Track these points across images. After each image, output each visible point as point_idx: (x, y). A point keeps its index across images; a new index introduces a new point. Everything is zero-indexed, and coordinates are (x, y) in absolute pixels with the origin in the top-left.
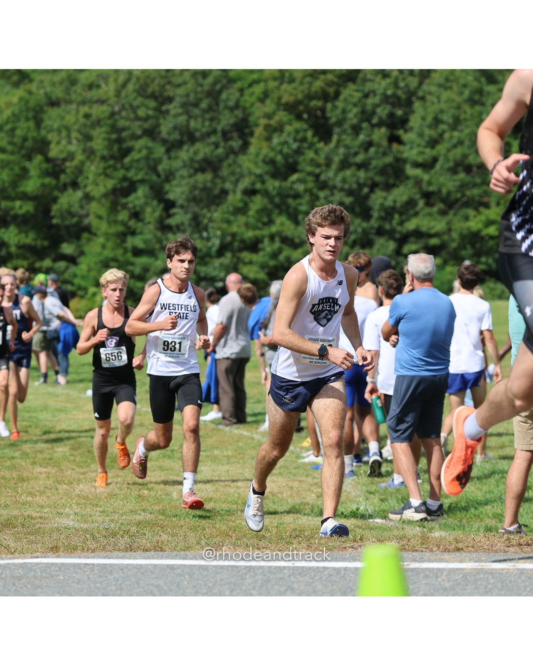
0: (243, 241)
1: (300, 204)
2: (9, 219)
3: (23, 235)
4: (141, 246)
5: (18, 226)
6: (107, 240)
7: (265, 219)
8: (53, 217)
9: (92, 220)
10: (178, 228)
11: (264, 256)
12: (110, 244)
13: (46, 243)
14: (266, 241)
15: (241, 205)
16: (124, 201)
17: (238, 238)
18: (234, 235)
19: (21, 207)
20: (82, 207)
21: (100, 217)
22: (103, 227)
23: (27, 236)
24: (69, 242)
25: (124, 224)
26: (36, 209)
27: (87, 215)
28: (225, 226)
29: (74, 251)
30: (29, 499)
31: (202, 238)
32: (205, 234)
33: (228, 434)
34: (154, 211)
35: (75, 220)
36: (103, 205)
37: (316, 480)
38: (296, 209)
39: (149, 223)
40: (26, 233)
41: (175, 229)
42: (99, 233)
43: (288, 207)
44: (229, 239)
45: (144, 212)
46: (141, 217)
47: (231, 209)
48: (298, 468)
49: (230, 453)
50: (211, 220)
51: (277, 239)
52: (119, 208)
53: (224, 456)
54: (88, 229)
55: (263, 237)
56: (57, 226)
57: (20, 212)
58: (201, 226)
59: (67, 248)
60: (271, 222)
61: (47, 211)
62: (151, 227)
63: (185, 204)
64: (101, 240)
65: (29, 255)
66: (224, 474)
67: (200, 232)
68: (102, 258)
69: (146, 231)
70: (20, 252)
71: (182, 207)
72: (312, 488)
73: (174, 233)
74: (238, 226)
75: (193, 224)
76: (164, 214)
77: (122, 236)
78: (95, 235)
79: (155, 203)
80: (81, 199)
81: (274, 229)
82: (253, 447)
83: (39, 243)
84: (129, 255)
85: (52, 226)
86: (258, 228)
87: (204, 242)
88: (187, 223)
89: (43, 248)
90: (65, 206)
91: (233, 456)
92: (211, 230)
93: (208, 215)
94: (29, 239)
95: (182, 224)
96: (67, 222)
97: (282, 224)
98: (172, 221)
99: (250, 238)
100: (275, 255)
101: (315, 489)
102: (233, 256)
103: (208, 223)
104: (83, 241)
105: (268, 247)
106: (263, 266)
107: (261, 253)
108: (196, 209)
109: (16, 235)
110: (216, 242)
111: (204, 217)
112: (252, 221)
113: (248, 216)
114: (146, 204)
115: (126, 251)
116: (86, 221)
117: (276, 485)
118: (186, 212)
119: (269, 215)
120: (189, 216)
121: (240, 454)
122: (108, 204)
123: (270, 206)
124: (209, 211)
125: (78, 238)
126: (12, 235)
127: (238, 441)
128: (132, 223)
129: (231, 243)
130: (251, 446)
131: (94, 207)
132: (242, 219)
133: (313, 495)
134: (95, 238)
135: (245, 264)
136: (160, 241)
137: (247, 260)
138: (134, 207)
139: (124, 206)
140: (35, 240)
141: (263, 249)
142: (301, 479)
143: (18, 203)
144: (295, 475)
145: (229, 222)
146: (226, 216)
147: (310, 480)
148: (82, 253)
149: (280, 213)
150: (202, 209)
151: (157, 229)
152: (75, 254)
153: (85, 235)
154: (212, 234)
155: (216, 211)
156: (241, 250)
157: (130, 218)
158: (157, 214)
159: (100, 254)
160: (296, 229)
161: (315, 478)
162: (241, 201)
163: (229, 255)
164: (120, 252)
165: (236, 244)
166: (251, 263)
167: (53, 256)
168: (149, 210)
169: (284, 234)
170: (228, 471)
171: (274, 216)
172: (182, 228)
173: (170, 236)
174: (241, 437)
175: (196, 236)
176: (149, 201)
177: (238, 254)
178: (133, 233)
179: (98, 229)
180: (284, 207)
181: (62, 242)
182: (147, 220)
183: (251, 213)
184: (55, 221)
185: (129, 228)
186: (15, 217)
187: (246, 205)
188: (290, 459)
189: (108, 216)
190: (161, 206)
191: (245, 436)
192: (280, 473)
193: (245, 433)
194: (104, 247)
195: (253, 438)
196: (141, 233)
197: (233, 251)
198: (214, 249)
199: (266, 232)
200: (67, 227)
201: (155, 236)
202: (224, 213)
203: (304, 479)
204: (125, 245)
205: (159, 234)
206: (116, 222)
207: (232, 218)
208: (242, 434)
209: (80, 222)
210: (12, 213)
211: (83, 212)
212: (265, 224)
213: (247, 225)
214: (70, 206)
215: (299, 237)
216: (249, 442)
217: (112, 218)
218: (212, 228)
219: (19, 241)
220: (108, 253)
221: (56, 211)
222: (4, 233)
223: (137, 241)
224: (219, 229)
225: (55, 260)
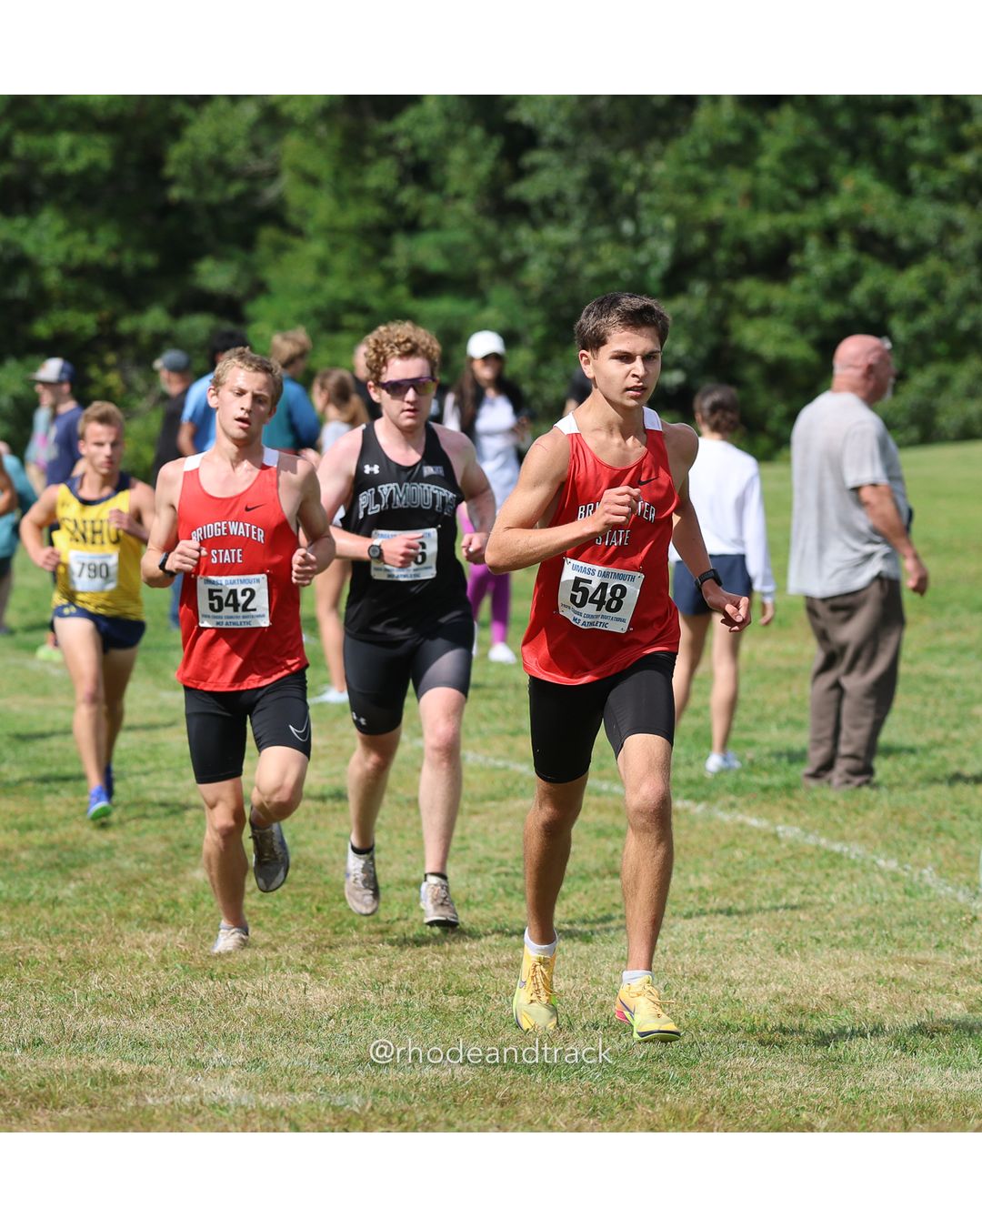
0: (742, 246)
1: (915, 132)
2: (38, 188)
3: (81, 236)
4: (436, 263)
5: (65, 209)
6: (335, 247)
7: (809, 181)
8: (170, 182)
9: (287, 188)
10: (548, 210)
11: (806, 290)
12: (342, 262)
13: (150, 260)
14: (813, 244)
15: (734, 137)
16: (384, 129)
17: (727, 237)
18: (714, 229)
19: (72, 153)
20: (256, 149)
21: (312, 180)
22: (323, 207)
23: (92, 241)
24: (220, 257)
25: (386, 200)
26: (119, 156)
27: (274, 175)
28: (687, 201)
29: (236, 283)
30: (105, 1021)
31: (618, 238)
32: (627, 227)
33: (700, 825)
34: (474, 160)
35: (236, 188)
36: (320, 143)
37: (966, 960)
38: (900, 148)
39: (458, 196)
40: (91, 230)
41: (538, 214)
42: (310, 227)
43: (877, 141)
44: (700, 239)
45: (444, 162)
46: (436, 177)
47: (705, 149)
48: (911, 923)
49: (706, 881)
50: (644, 184)
51: (845, 239)
52: (369, 151)
53: (691, 891)
54: (275, 215)
55: (803, 232)
56: (181, 207)
57: (71, 167)
58: (618, 203)
59: (215, 275)
60: (826, 187)
61: (153, 162)
62: (466, 207)
63: (568, 136)
64: (317, 248)
65: (99, 294)
66: (688, 944)
67: (613, 221)
68: (320, 301)
69: (451, 220)
70: (72, 286)
71: (558, 145)
72: (956, 983)
73: (535, 226)
74: (728, 202)
75: (592, 196)
76: (505, 168)
77: (378, 237)
78: (298, 232)
79: (477, 133)
80: (255, 127)
81: (834, 208)
82: (777, 863)
83: (128, 258)
84: (402, 291)
85: (168, 209)
86: (789, 207)
87: (628, 252)
88: (572, 192)
89: (142, 273)
90: (209, 149)
91: (717, 890)
92: (645, 215)
93: (638, 169)
94: (98, 247)
95: (560, 197)
96: (214, 196)
97: (860, 193)
98: (529, 190)
99: (762, 238)
100: (838, 288)
101: (964, 985)
102: (712, 294)
103: (636, 193)
104: (263, 251)
105: (817, 263)
106: (803, 322)
107: (797, 283)
108: (602, 153)
109: (60, 237)
110: (664, 250)
111: (626, 175)
112: (766, 183)
113: (757, 172)
114: (451, 138)
115: (390, 278)
116: (271, 193)
117: (847, 975)
118: (571, 163)
119: (821, 171)
120: (580, 173)
121: (736, 883)
122: (335, 140)
123: (822, 141)
124: (640, 156)
125: (248, 243)
126: (47, 237)
127: (733, 844)
128: (407, 195)
129: (706, 254)
130: (771, 859)
131: (292, 147)
132: (738, 180)
133: (959, 1005)
134: (296, 242)
135: (750, 315)
136: (492, 250)
137: (754, 304)
138: (414, 149)
139: (385, 146)
140: (117, 250)
141: (804, 270)
142: (920, 956)
143: (64, 141)
144: (902, 946)
145: (698, 190)
146: (692, 170)
147: (947, 957)
148: (260, 288)
149: (853, 162)
150: (617, 151)
151: (484, 212)
152: (239, 292)
153: (268, 234)
154: (647, 229)
155: (659, 157)
156: (736, 273)
157: (402, 182)
158: (483, 169)
159: (315, 289)
160: (901, 208)
161: (963, 951)
162: (734, 125)
163: (700, 288)
164: (375, 281)
165: (721, 256)
166: (766, 311)
167: (172, 297)
168: (458, 155)
169: (866, 224)
170: (701, 935)
171: (835, 171)
172: (559, 209)
173: (524, 233)
174: (742, 832)
175: (600, 232)
176: (459, 128)
177: (726, 286)
178: (412, 227)
179: (305, 214)
180: (863, 144)
181: (199, 255)
182: (452, 187)
183: (766, 161)
184: (175, 193)
185: (401, 209)
186: (59, 182)
187: (750, 136)
188: (886, 898)
189: (337, 174)
190: (496, 144)
191: (752, 831)
192: (857, 938)
193: (753, 822)
194: (323, 268)
195: (776, 836)
196: (437, 226)
197: (713, 278)
198: (655, 273)
199: (811, 217)
200: (213, 210)
201: (478, 233)
202: (684, 163)
203: (931, 955)
204: (388, 263)
205: (490, 228)
206: (359, 193)
207: (708, 178)
208: (742, 825)
209: (252, 194)
210: (48, 169)
211: (264, 165)
212: (806, 194)
213: (753, 197)
214: (223, 148)
215: (911, 233)
216: (764, 847)
217: (348, 181)
218: (650, 207)
219: (69, 255)
220: (337, 288)
221: (180, 162)
222: (24, 231)
223: (424, 251)
224: (670, 209)
225: (176, 312)
